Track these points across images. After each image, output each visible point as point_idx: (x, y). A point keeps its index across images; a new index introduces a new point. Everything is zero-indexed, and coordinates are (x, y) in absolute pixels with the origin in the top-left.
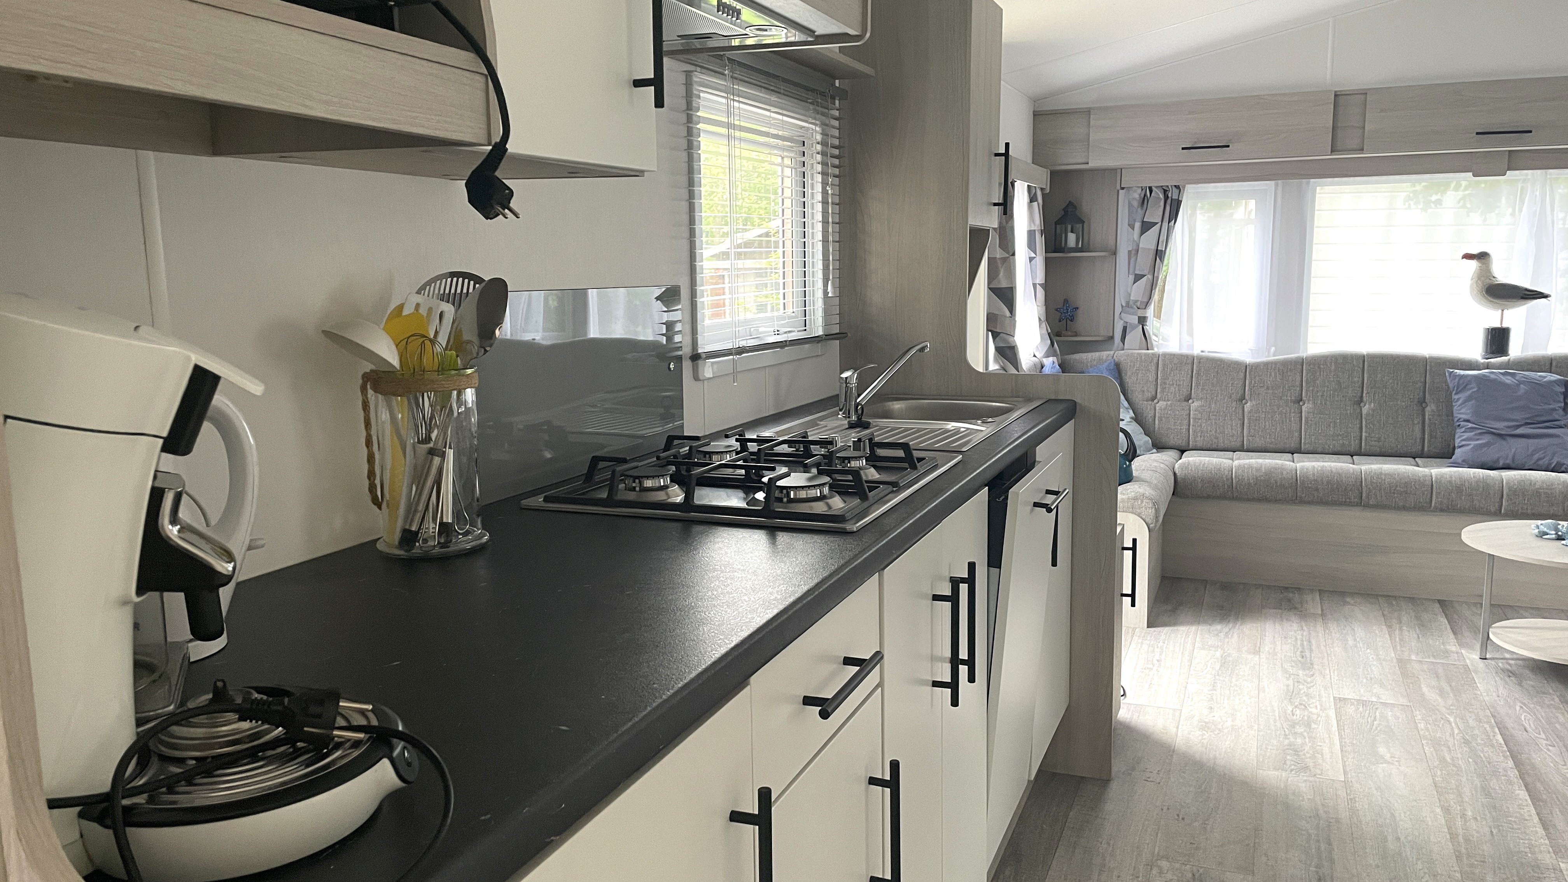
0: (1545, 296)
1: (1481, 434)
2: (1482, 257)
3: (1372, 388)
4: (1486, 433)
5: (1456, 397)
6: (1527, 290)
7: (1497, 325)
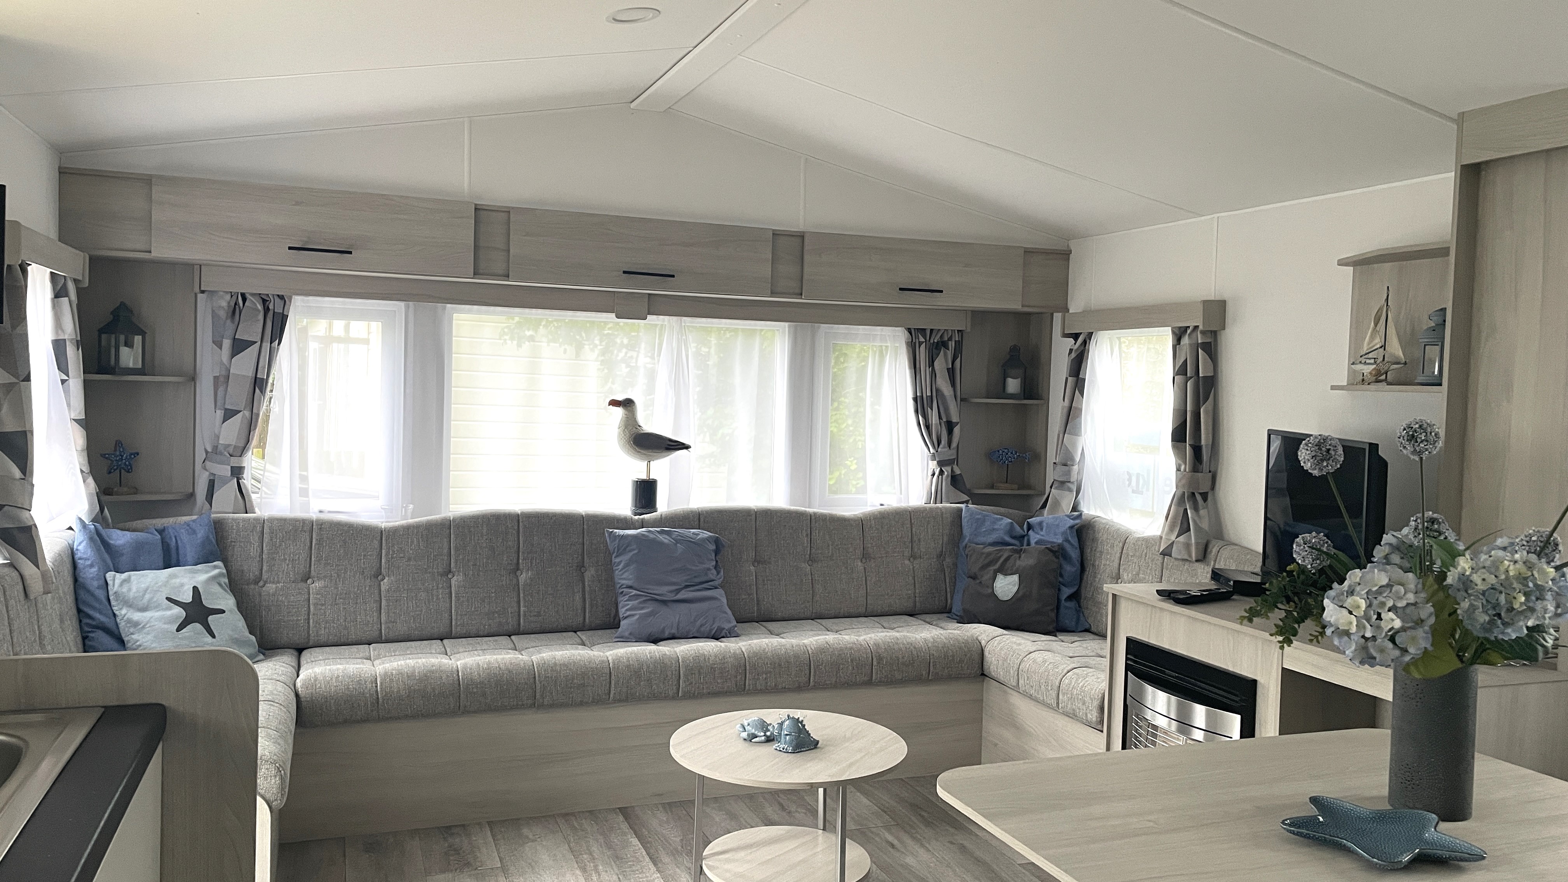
0: (687, 447)
1: (645, 601)
2: (627, 404)
3: (528, 553)
4: (649, 600)
5: (617, 560)
6: (671, 440)
7: (644, 476)
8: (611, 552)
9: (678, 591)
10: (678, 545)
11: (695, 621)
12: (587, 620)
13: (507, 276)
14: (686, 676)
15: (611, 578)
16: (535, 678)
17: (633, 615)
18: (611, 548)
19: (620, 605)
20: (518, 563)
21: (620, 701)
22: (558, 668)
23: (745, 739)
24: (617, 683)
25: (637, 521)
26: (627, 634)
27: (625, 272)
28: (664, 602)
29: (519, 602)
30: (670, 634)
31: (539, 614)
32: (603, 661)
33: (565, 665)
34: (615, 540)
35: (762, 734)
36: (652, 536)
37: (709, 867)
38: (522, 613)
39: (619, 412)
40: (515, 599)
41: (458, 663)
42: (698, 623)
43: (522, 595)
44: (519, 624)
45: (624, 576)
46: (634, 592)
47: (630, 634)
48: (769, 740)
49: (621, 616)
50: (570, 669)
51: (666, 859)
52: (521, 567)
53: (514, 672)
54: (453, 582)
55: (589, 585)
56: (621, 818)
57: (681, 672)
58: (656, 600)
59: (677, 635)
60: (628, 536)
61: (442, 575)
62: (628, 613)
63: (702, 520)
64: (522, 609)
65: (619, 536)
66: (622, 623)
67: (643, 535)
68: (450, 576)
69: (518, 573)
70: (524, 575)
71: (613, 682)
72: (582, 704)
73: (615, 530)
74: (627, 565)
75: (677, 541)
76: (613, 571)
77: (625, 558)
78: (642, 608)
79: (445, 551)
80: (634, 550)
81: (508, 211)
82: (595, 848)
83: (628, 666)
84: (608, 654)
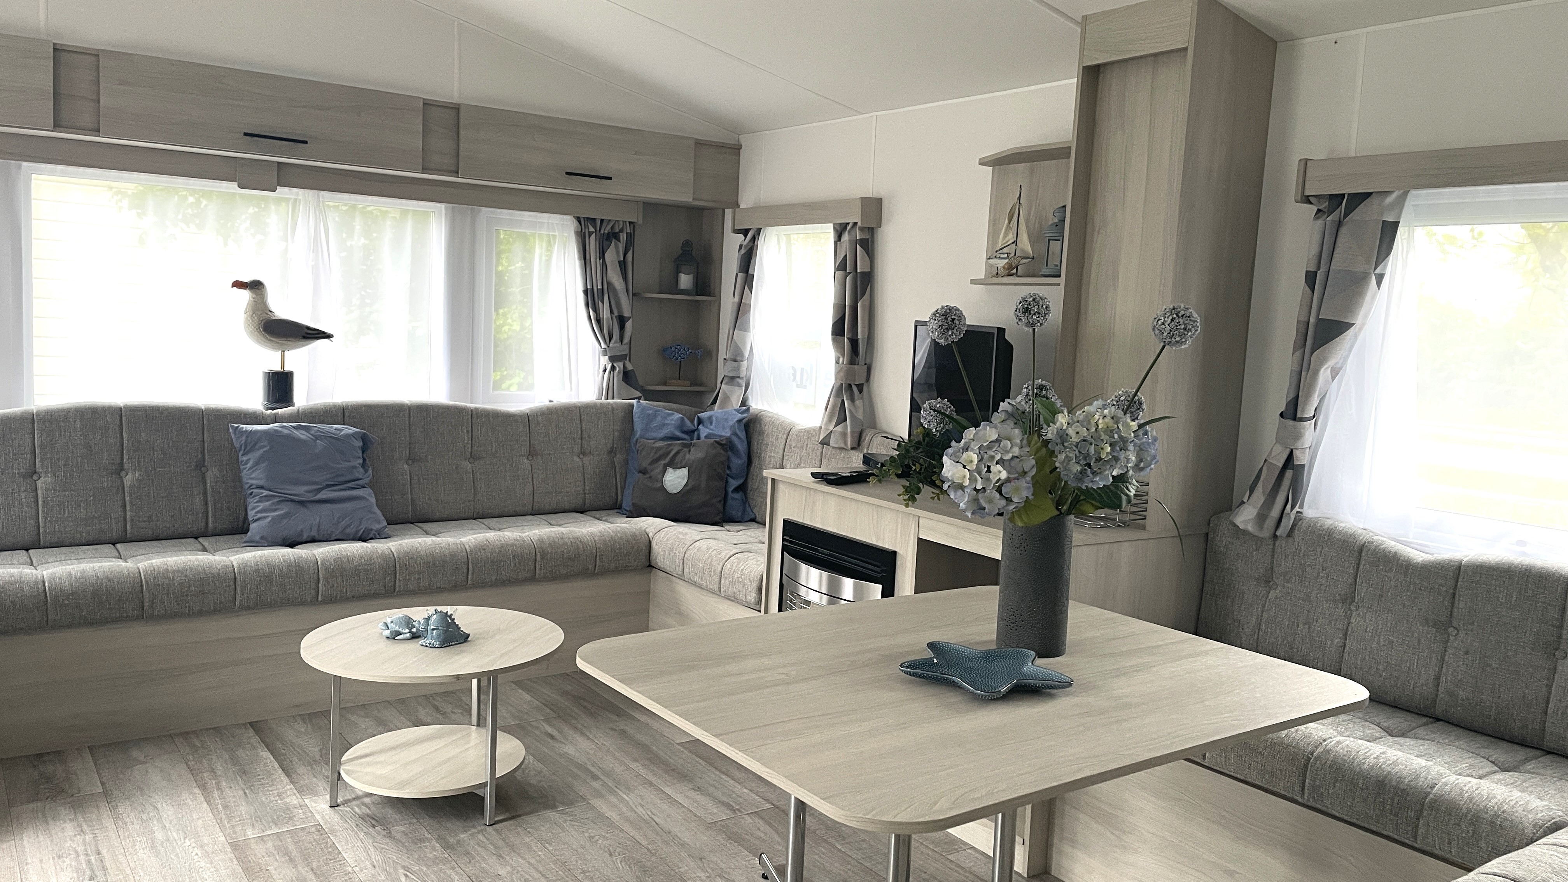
0: (328, 336)
1: (278, 502)
2: (256, 286)
3: (134, 451)
4: (283, 501)
5: (245, 458)
6: (308, 328)
7: (277, 368)
8: (237, 449)
9: (319, 490)
10: (318, 441)
11: (338, 522)
12: (210, 525)
13: (97, 131)
14: (326, 579)
15: (238, 479)
16: (142, 586)
17: (265, 517)
18: (237, 445)
19: (249, 507)
20: (122, 463)
21: (248, 608)
22: (171, 576)
23: (387, 637)
24: (243, 588)
25: (269, 416)
26: (257, 538)
27: (246, 134)
28: (302, 503)
29: (124, 506)
30: (308, 537)
31: (150, 519)
32: (227, 567)
33: (178, 571)
34: (242, 436)
35: (407, 630)
36: (286, 431)
37: (347, 772)
38: (128, 517)
39: (245, 295)
40: (120, 503)
41: (45, 573)
42: (343, 523)
43: (127, 498)
44: (125, 530)
45: (253, 476)
46: (265, 493)
47: (262, 538)
48: (415, 636)
49: (250, 519)
50: (186, 576)
51: (301, 770)
52: (126, 466)
53: (116, 580)
54: (39, 484)
55: (212, 487)
56: (251, 732)
57: (321, 575)
58: (292, 501)
59: (317, 538)
60: (257, 432)
61: (24, 477)
62: (259, 515)
63: (347, 414)
64: (128, 514)
65: (246, 431)
66: (253, 526)
67: (275, 430)
68: (35, 477)
69: (123, 474)
70: (130, 476)
71: (238, 589)
72: (201, 613)
73: (242, 426)
74: (257, 463)
75: (317, 438)
76: (239, 471)
77: (253, 456)
78: (276, 510)
79: (28, 449)
80: (265, 446)
81: (96, 54)
82: (219, 767)
83: (257, 571)
84: (232, 558)
